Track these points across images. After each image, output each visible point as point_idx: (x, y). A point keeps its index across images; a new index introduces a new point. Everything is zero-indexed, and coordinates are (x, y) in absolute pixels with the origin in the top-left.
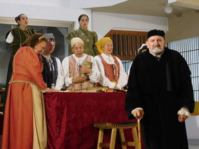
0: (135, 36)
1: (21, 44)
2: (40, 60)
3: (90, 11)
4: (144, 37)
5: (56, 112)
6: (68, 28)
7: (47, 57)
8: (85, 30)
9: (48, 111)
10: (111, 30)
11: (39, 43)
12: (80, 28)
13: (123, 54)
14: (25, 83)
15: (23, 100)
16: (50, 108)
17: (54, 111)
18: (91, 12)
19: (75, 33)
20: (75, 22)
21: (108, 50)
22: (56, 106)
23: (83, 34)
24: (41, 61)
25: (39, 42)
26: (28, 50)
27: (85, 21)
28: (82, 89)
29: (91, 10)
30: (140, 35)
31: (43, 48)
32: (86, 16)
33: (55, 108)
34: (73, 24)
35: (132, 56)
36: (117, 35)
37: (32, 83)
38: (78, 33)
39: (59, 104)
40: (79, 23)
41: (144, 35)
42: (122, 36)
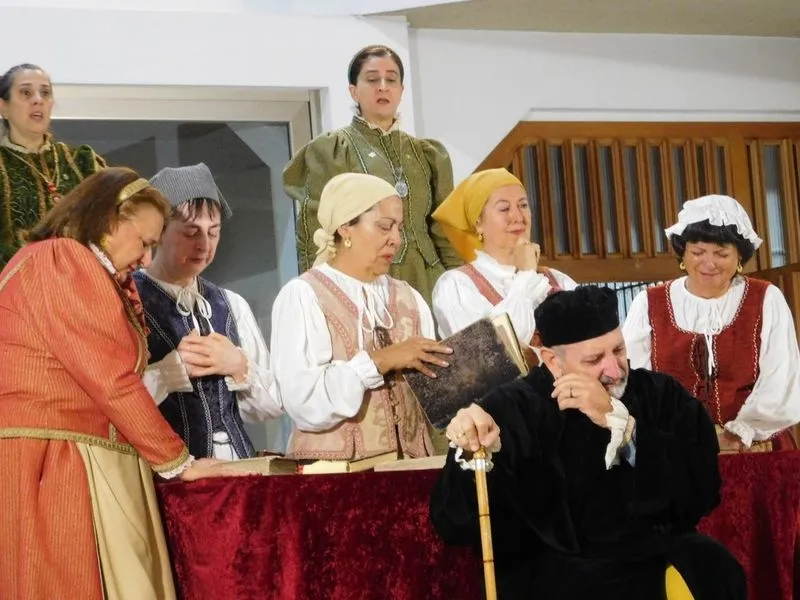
0: (649, 151)
1: (26, 232)
2: (126, 311)
3: (402, 29)
4: (700, 149)
5: (239, 583)
6: (287, 124)
7: (179, 288)
8: (385, 134)
9: (195, 580)
10: (521, 124)
11: (125, 219)
12: (356, 121)
13: (593, 250)
14: (49, 440)
15: (42, 532)
16: (204, 564)
17: (232, 583)
18: (410, 33)
19: (330, 149)
20: (327, 88)
21: (506, 232)
22: (239, 551)
23: (372, 155)
24: (135, 319)
25: (122, 213)
26: (64, 260)
27: (383, 82)
28: (357, 457)
29: (408, 20)
30: (678, 141)
31: (145, 245)
32: (390, 55)
33: (234, 566)
34: (313, 101)
35: (642, 256)
36: (554, 146)
37: (84, 436)
38: (347, 152)
39: (255, 538)
40: (354, 95)
41: (700, 141)
42: (584, 150)
